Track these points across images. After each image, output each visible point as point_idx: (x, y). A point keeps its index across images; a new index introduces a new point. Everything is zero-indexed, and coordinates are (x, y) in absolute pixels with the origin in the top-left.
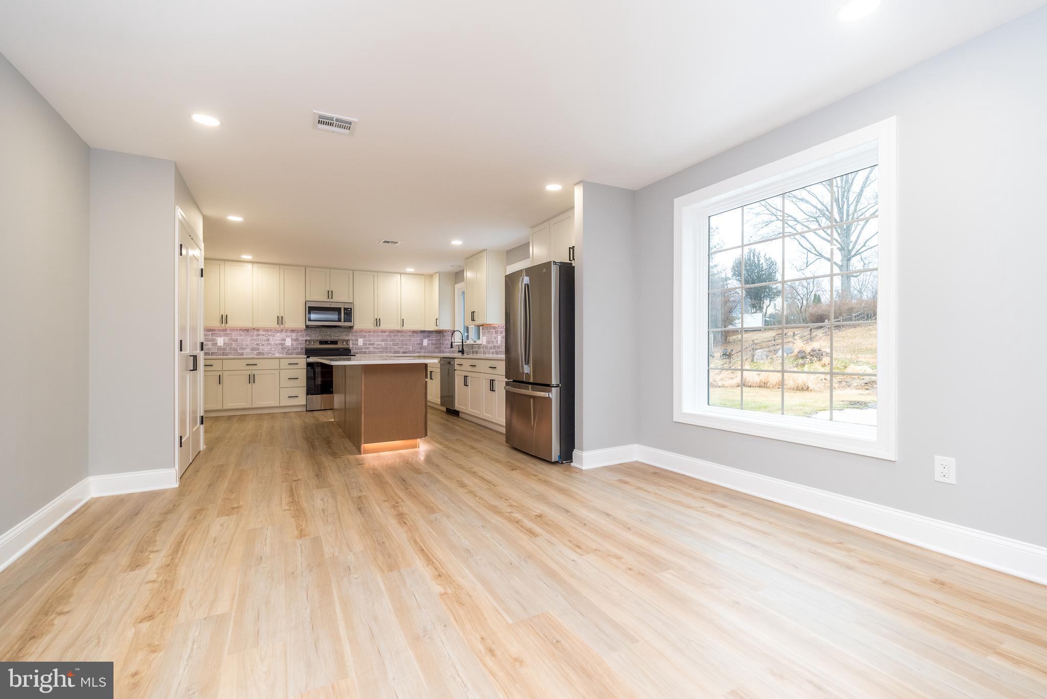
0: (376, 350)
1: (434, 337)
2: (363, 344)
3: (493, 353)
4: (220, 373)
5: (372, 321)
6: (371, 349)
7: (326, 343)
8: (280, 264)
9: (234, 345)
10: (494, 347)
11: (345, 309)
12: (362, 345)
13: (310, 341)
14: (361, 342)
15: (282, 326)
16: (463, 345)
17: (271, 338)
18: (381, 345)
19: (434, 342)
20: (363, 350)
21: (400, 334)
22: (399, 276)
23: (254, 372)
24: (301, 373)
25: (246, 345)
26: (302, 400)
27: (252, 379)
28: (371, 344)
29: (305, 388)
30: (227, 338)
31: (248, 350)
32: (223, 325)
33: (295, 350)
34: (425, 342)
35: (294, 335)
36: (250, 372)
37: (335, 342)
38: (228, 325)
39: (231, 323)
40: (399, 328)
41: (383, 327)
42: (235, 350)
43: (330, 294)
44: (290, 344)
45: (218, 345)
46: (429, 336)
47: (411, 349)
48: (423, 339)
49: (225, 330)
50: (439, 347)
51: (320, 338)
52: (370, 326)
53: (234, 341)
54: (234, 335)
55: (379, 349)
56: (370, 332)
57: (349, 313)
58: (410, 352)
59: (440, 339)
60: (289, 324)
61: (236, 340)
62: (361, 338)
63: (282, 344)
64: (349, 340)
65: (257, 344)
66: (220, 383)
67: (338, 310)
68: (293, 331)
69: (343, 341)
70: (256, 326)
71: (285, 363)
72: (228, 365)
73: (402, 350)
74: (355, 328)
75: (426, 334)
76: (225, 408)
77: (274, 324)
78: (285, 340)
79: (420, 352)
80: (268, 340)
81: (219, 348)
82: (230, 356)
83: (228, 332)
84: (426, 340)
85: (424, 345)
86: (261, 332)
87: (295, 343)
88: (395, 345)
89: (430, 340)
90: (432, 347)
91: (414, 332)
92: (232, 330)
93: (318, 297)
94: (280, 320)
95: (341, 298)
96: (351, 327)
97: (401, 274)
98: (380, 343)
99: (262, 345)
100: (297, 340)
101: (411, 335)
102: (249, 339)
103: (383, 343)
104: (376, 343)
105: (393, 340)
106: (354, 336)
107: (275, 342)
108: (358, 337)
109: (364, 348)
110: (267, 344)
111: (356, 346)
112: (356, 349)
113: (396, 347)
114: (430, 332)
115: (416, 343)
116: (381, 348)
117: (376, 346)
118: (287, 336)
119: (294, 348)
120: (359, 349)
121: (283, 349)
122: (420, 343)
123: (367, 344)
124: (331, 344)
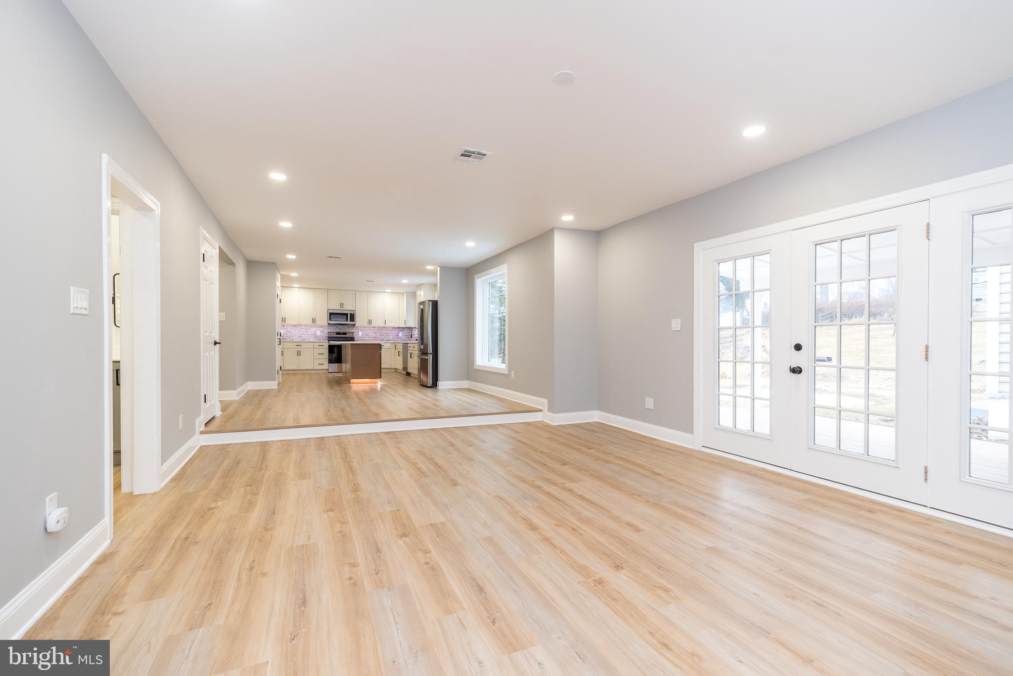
1: (406, 331)
5: (367, 321)
6: (367, 338)
7: (339, 334)
8: (314, 288)
9: (289, 335)
11: (351, 314)
12: (361, 335)
13: (330, 333)
14: (360, 333)
15: (315, 324)
17: (309, 331)
19: (406, 334)
20: (362, 339)
21: (383, 329)
22: (383, 294)
23: (300, 349)
24: (326, 351)
25: (296, 334)
26: (326, 366)
27: (299, 353)
28: (367, 335)
29: (328, 359)
30: (285, 330)
31: (296, 337)
32: (284, 323)
33: (322, 338)
34: (401, 334)
35: (321, 329)
36: (298, 350)
37: (345, 334)
39: (287, 322)
40: (383, 325)
41: (373, 324)
42: (289, 337)
43: (342, 305)
44: (319, 334)
46: (403, 331)
47: (391, 338)
48: (399, 333)
51: (336, 331)
52: (366, 324)
53: (288, 332)
54: (289, 329)
55: (371, 338)
56: (365, 328)
57: (352, 317)
58: (391, 340)
60: (318, 323)
61: (290, 332)
62: (361, 331)
63: (315, 334)
64: (353, 332)
65: (301, 334)
67: (347, 314)
68: (320, 327)
69: (350, 333)
70: (300, 324)
71: (316, 345)
73: (385, 339)
74: (356, 325)
75: (401, 329)
76: (285, 369)
77: (310, 322)
78: (316, 332)
79: (397, 340)
80: (307, 332)
83: (286, 327)
85: (400, 336)
86: (303, 327)
87: (322, 334)
89: (403, 333)
91: (393, 328)
92: (288, 326)
93: (335, 307)
94: (314, 321)
95: (348, 308)
96: (355, 325)
97: (384, 292)
98: (372, 334)
99: (304, 335)
100: (323, 332)
101: (391, 330)
102: (297, 331)
103: (374, 335)
104: (370, 334)
105: (380, 333)
106: (356, 330)
107: (311, 333)
108: (359, 331)
109: (362, 337)
110: (307, 334)
111: (358, 336)
112: (357, 338)
113: (382, 337)
114: (404, 328)
115: (395, 334)
116: (373, 337)
117: (369, 336)
118: (317, 330)
119: (321, 336)
120: (359, 338)
121: (316, 337)
122: (397, 335)
123: (364, 335)
124: (342, 335)
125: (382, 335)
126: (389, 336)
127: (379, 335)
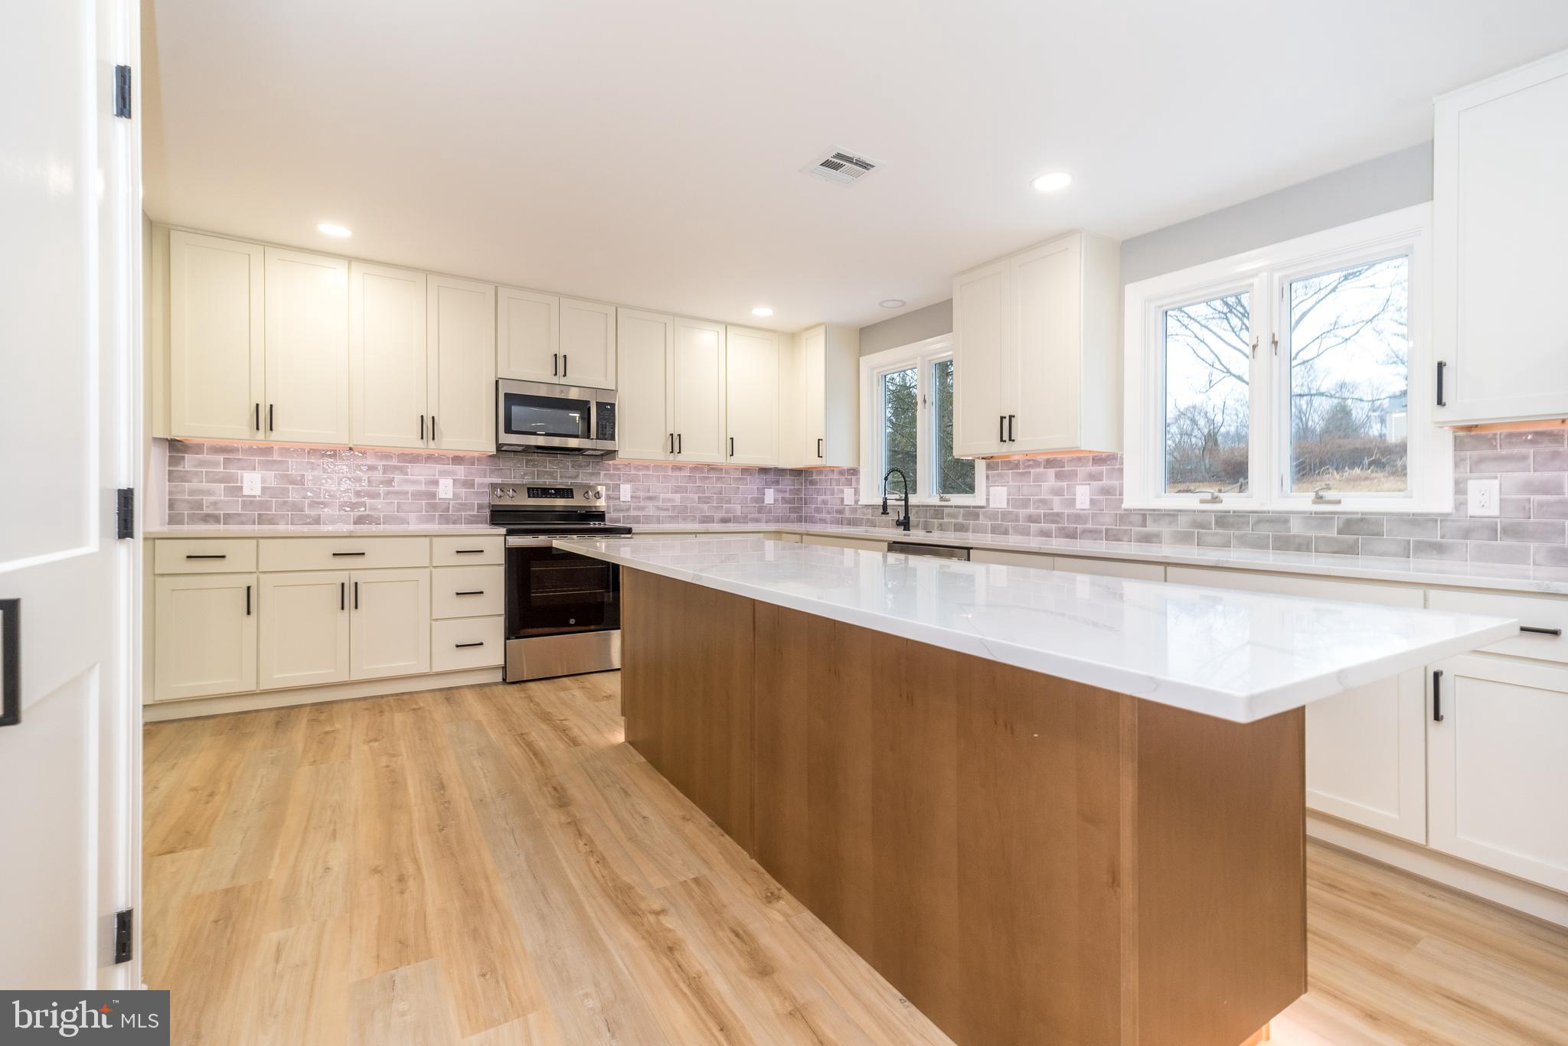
0: (662, 514)
1: (787, 483)
2: (632, 497)
3: (1046, 534)
4: (251, 580)
5: (662, 441)
6: (651, 511)
7: (544, 492)
8: (428, 272)
9: (293, 496)
10: (1055, 518)
11: (599, 406)
12: (629, 499)
13: (503, 487)
14: (626, 492)
15: (432, 444)
16: (906, 506)
17: (398, 477)
18: (672, 500)
19: (787, 495)
20: (633, 513)
21: (713, 475)
23: (356, 577)
24: (493, 580)
25: (328, 495)
26: (493, 653)
27: (349, 597)
28: (650, 498)
29: (503, 618)
30: (271, 475)
31: (333, 511)
32: (261, 435)
33: (469, 511)
34: (770, 496)
35: (461, 471)
36: (342, 577)
37: (567, 493)
38: (274, 436)
39: (286, 431)
40: (718, 457)
41: (684, 455)
42: (297, 507)
43: (560, 363)
45: (246, 492)
46: (777, 483)
47: (739, 513)
48: (764, 489)
49: (267, 451)
51: (527, 480)
52: (657, 452)
53: (292, 483)
54: (293, 466)
55: (668, 510)
56: (647, 468)
58: (736, 520)
59: (799, 490)
60: (451, 439)
61: (299, 481)
62: (630, 481)
63: (433, 495)
64: (600, 488)
65: (359, 493)
66: (249, 613)
67: (582, 406)
68: (457, 460)
69: (583, 489)
70: (359, 440)
71: (445, 549)
72: (274, 555)
73: (718, 515)
74: (621, 455)
75: (771, 477)
76: (264, 686)
77: (409, 439)
78: (436, 483)
79: (757, 520)
80: (390, 482)
81: (249, 502)
82: (282, 528)
83: (276, 457)
84: (772, 491)
85: (766, 502)
86: (373, 459)
87: (463, 491)
89: (781, 491)
90: (783, 509)
92: (285, 451)
93: (532, 371)
94: (428, 427)
95: (588, 375)
96: (611, 453)
97: (727, 325)
98: (670, 496)
99: (374, 496)
100: (469, 484)
102: (336, 477)
104: (662, 496)
105: (700, 490)
106: (611, 477)
107: (410, 488)
108: (620, 480)
109: (634, 509)
110: (388, 493)
111: (617, 502)
112: (614, 510)
113: (705, 507)
114: (780, 472)
115: (750, 496)
116: (674, 507)
117: (660, 504)
118: (443, 473)
119: (460, 504)
120: (622, 510)
121: (433, 507)
122: (758, 498)
123: (640, 498)
124: (556, 497)
126: (730, 504)
127: (696, 497)
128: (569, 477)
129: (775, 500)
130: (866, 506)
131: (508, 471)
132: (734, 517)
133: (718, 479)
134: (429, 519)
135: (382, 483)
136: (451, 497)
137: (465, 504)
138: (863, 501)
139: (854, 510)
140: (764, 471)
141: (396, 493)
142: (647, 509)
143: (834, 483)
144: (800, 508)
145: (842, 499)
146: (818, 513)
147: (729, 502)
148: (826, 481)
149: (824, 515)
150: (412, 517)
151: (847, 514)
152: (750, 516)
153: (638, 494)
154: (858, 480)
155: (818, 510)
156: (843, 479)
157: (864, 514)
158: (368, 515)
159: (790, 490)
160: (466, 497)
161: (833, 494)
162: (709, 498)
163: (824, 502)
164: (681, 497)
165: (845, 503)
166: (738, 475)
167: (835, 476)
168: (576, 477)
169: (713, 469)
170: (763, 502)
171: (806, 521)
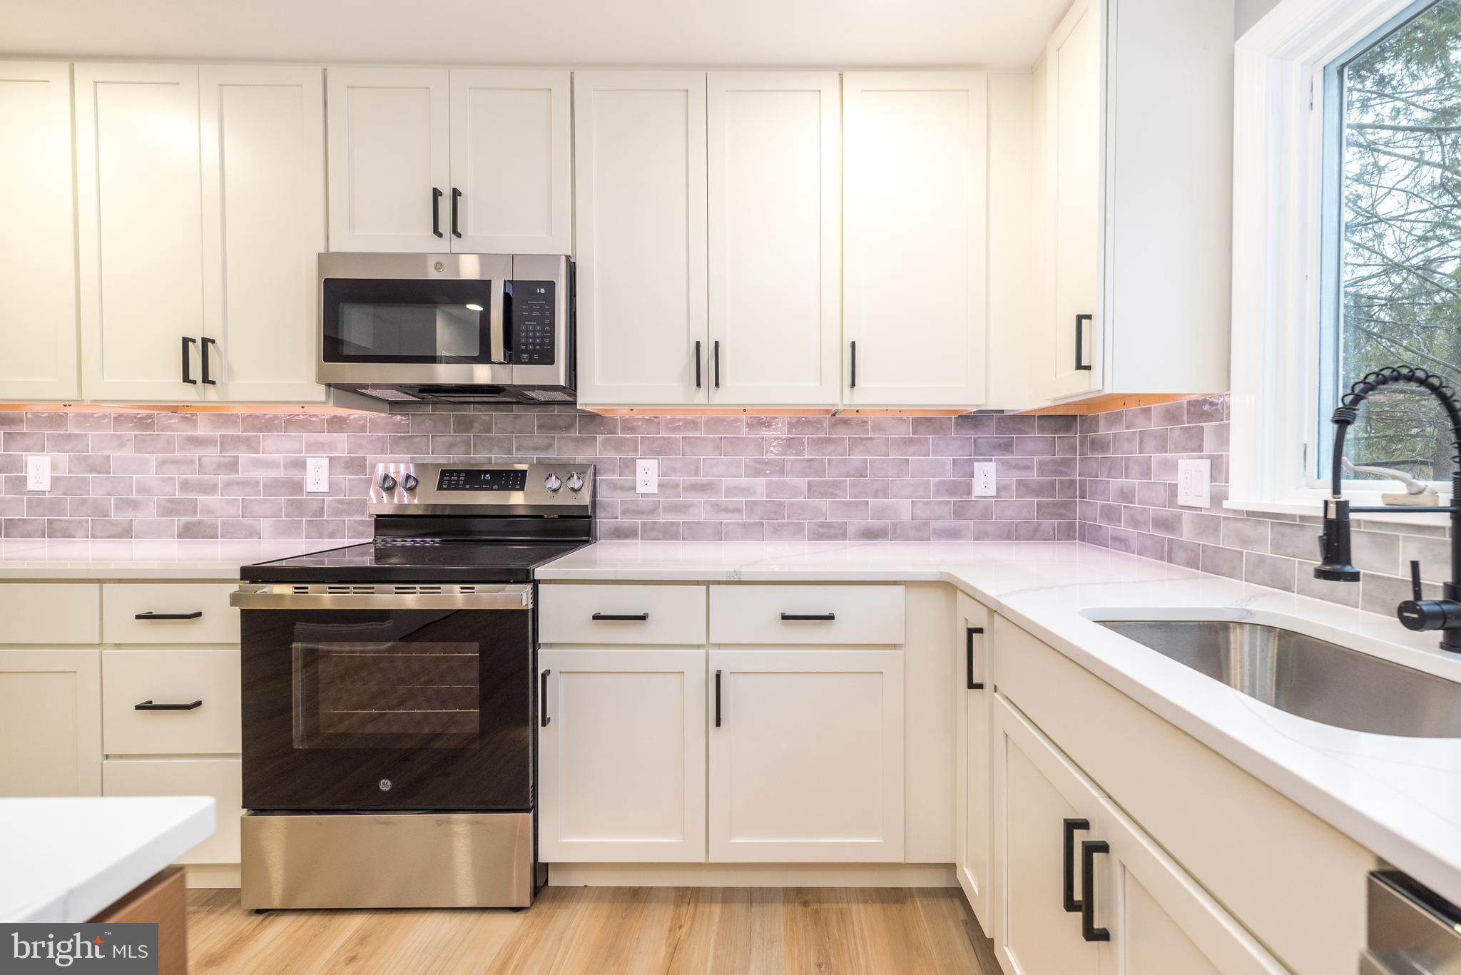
0: (726, 519)
1: (1034, 453)
2: (661, 484)
6: (701, 513)
7: (469, 478)
9: (96, 489)
12: (654, 489)
14: (647, 475)
15: (204, 390)
17: (244, 457)
18: (748, 491)
19: (1033, 476)
21: (844, 434)
24: (219, 677)
25: (144, 490)
28: (699, 487)
29: (238, 762)
30: (65, 458)
31: (148, 514)
33: (350, 514)
34: (985, 478)
35: (343, 442)
37: (513, 479)
42: (99, 511)
44: (324, 487)
45: (31, 485)
46: (1006, 447)
47: (906, 517)
48: (971, 462)
49: (59, 419)
50: (1064, 505)
52: (669, 387)
53: (92, 470)
54: (98, 442)
55: (738, 510)
56: (693, 424)
58: (901, 533)
59: (1064, 462)
61: (102, 468)
62: (652, 453)
63: (298, 486)
64: (590, 466)
65: (185, 485)
68: (338, 423)
69: (564, 469)
73: (857, 522)
75: (988, 434)
78: (301, 465)
80: (233, 466)
81: (34, 503)
84: (992, 466)
85: (976, 492)
86: (203, 429)
87: (345, 478)
88: (826, 495)
89: (1017, 466)
90: (1020, 507)
91: (927, 421)
93: (386, 228)
96: (576, 395)
98: (744, 481)
99: (209, 489)
100: (357, 465)
101: (907, 442)
102: (153, 458)
103: (760, 483)
104: (726, 482)
105: (812, 467)
106: (619, 446)
107: (263, 475)
108: (636, 450)
109: (665, 509)
110: (228, 484)
111: (628, 496)
112: (624, 512)
113: (825, 504)
114: (1017, 422)
115: (933, 481)
116: (752, 506)
117: (722, 499)
118: (313, 448)
119: (340, 502)
120: (642, 513)
121: (298, 507)
122: (955, 483)
123: (677, 486)
124: (491, 489)
125: (828, 490)
126: (885, 496)
127: (802, 482)
128: (536, 449)
129: (998, 490)
130: (1250, 514)
131: (425, 440)
132: (895, 525)
133: (856, 442)
134: (289, 530)
135: (219, 467)
136: (326, 489)
137: (350, 503)
138: (1239, 499)
139: (1209, 524)
140: (972, 420)
141: (242, 484)
142: (692, 510)
143: (1150, 443)
144: (1068, 506)
145: (1173, 489)
146: (1110, 520)
147: (883, 492)
148: (1130, 440)
149: (1123, 529)
150: (266, 525)
151: (1187, 533)
152: (935, 524)
153: (674, 478)
154: (1223, 435)
155: (1111, 514)
156: (1175, 432)
157: (1246, 541)
158: (200, 522)
159: (1041, 463)
160: (350, 490)
161: (1147, 473)
162: (834, 484)
163: (1126, 495)
164: (769, 485)
165: (1181, 500)
166: (906, 431)
167: (1154, 425)
168: (548, 447)
169: (845, 422)
170: (969, 492)
171: (1083, 538)
